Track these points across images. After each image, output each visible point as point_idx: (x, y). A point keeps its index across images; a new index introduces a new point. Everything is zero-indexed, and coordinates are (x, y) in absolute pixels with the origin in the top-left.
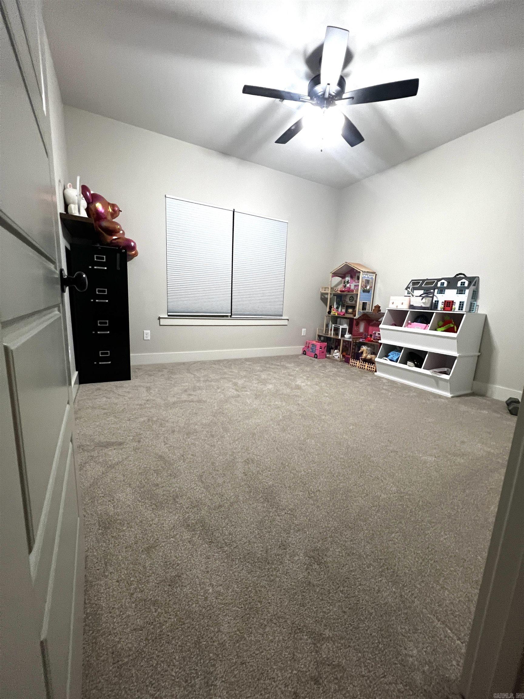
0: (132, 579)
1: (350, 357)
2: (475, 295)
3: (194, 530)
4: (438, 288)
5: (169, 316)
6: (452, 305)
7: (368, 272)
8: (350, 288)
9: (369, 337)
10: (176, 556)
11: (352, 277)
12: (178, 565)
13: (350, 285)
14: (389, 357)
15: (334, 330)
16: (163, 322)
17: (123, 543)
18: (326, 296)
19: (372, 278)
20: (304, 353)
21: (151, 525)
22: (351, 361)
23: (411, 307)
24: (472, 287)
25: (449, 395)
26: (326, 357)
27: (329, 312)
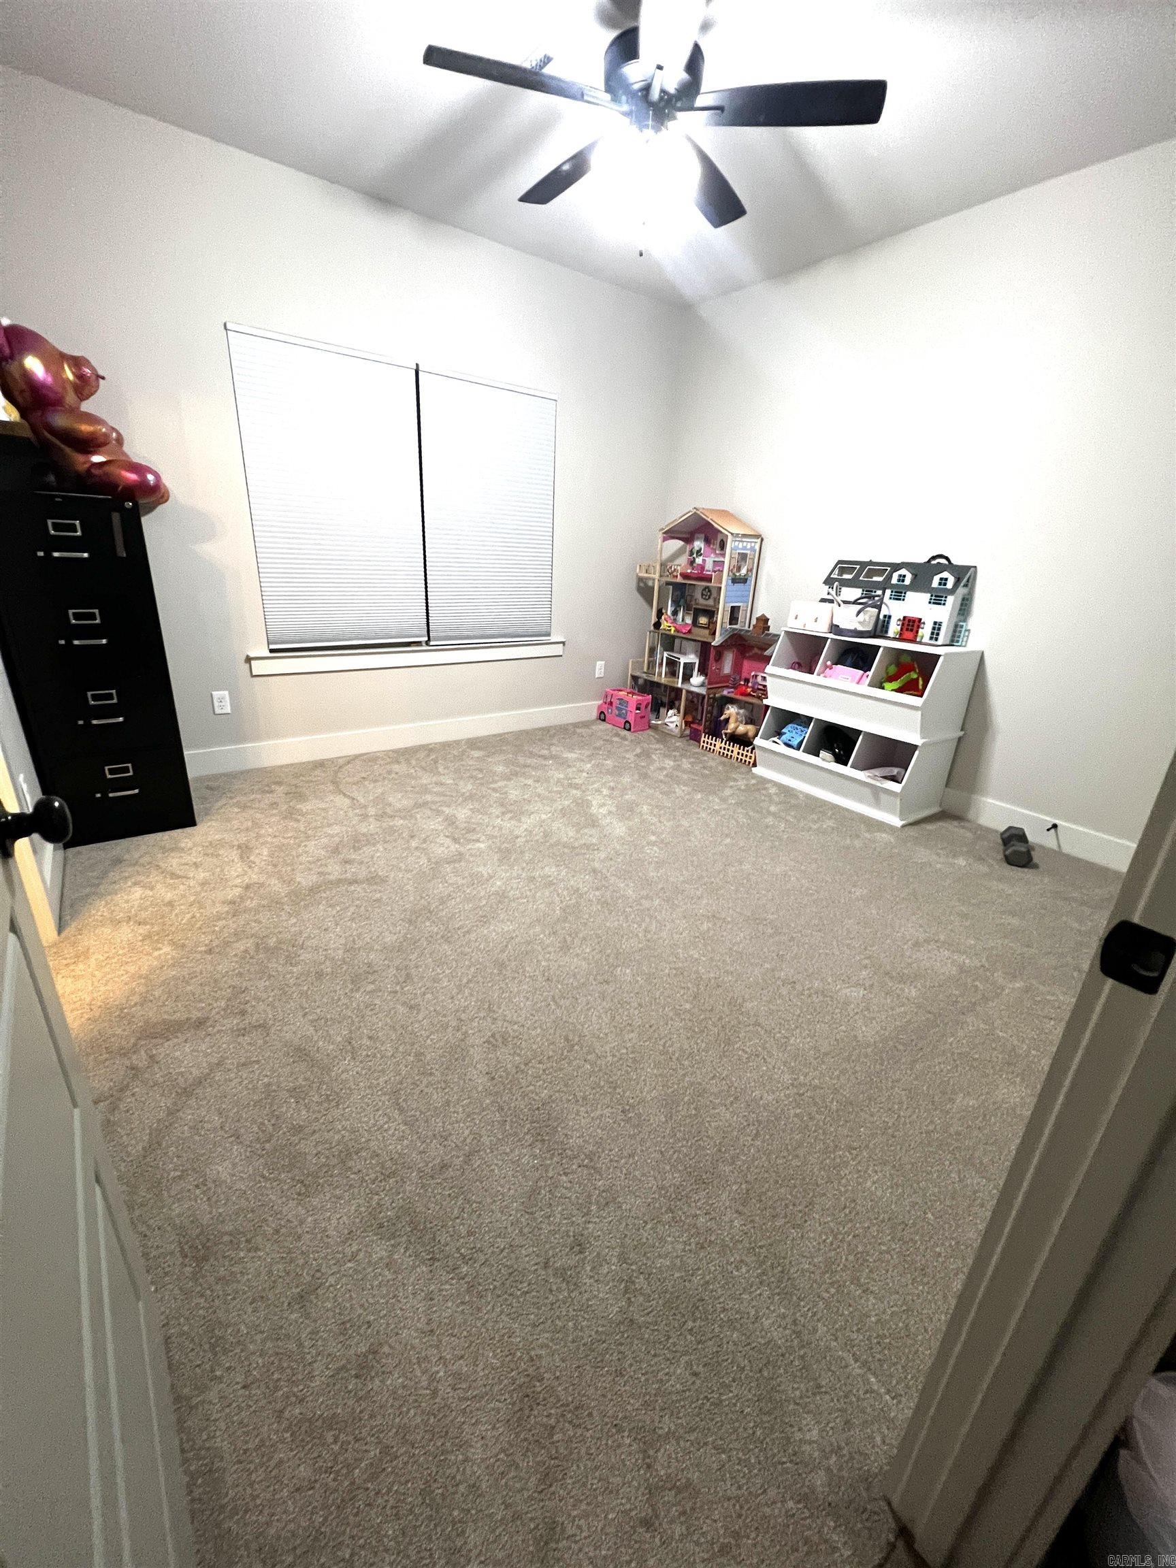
0: (276, 1376)
1: (701, 728)
2: (965, 609)
3: (393, 1236)
4: (893, 587)
5: (272, 651)
6: (919, 627)
7: (744, 536)
8: (702, 567)
9: (742, 683)
10: (362, 1306)
11: (707, 541)
12: (369, 1327)
13: (704, 561)
14: (784, 737)
15: (667, 664)
16: (258, 667)
17: (244, 1293)
18: (650, 583)
19: (753, 549)
20: (602, 717)
21: (299, 1237)
22: (703, 739)
23: (834, 629)
24: (961, 591)
25: (897, 822)
26: (650, 727)
27: (657, 625)
